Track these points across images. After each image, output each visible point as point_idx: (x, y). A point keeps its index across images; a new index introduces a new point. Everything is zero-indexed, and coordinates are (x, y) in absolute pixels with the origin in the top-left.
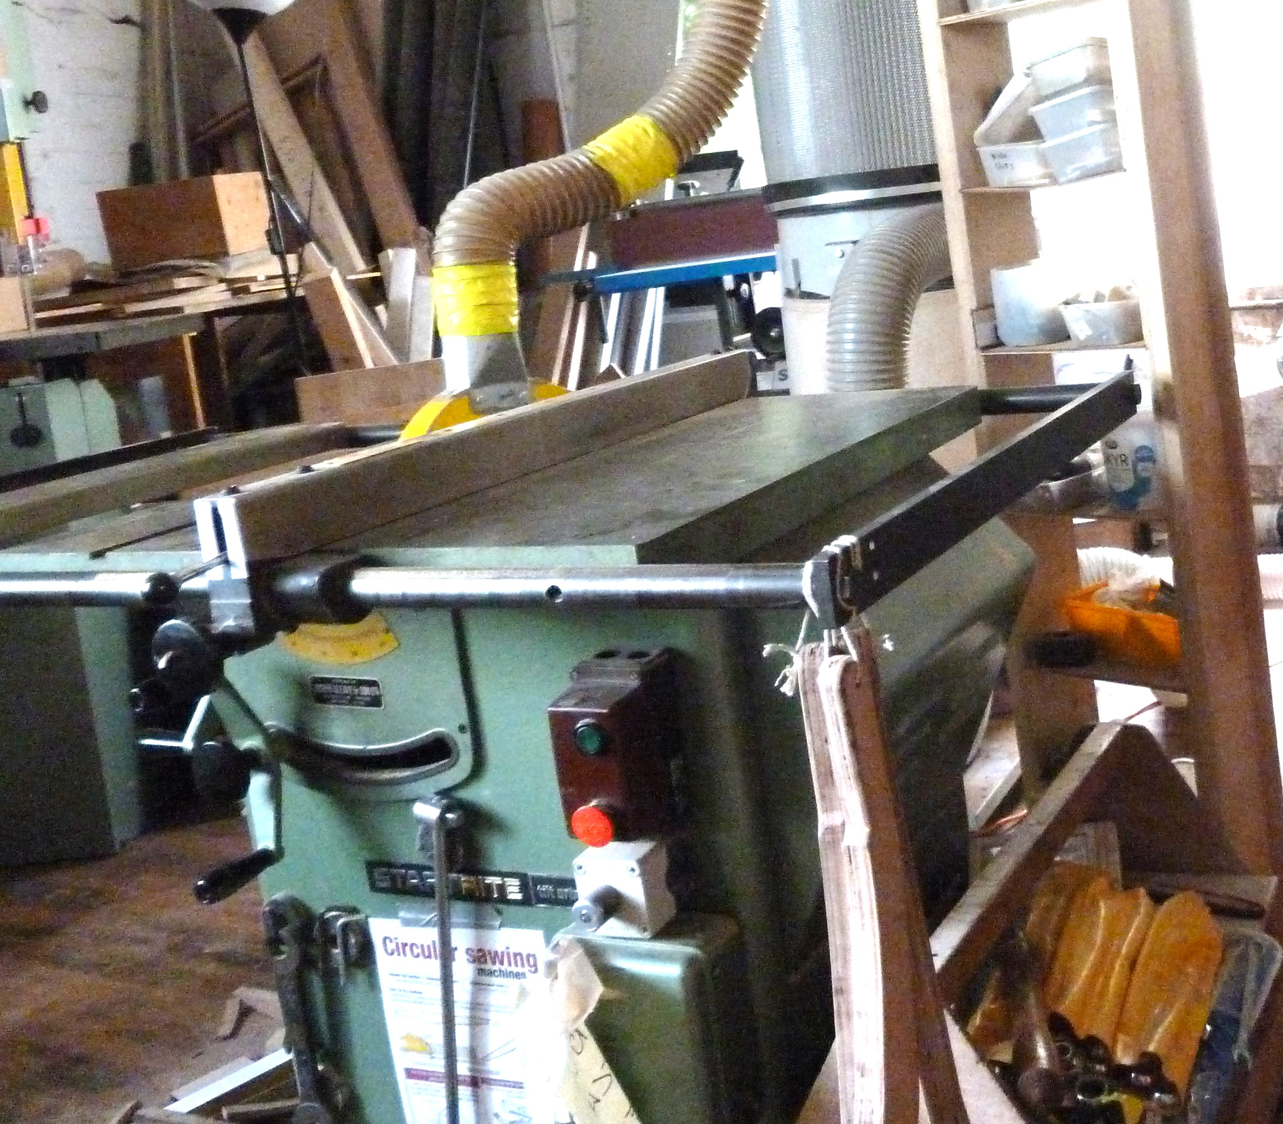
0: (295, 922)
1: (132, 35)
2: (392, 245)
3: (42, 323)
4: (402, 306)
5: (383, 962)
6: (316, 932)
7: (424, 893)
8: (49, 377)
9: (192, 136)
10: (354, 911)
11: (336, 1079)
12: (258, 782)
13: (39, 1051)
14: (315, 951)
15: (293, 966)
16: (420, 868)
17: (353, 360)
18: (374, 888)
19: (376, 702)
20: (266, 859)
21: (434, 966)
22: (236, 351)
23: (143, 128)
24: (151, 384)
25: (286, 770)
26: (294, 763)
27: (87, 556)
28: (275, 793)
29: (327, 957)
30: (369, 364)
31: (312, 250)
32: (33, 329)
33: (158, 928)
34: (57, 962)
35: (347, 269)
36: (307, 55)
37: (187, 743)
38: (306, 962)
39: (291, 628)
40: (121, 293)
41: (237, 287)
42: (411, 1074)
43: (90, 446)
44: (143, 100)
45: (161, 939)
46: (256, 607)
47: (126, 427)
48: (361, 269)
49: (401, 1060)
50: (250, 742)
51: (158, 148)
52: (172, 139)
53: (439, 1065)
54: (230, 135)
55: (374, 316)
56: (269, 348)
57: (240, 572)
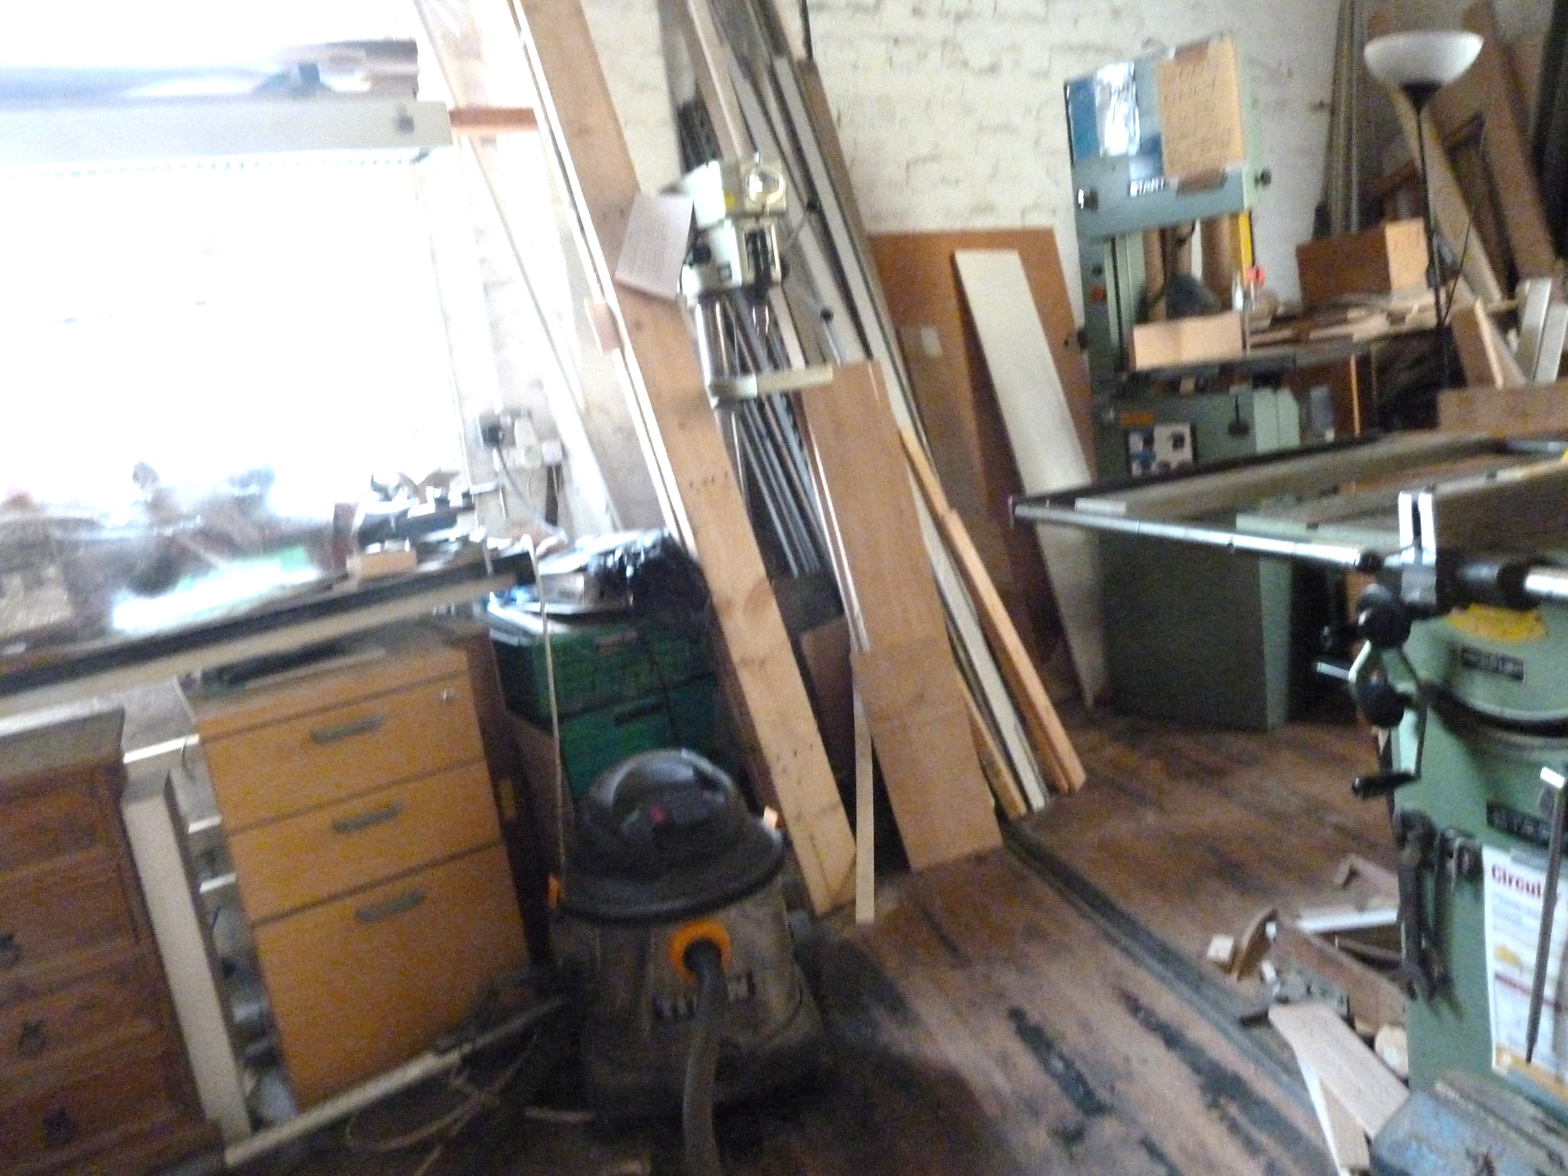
0: (1418, 831)
1: (1324, 117)
2: (1531, 275)
3: (1255, 346)
4: (1533, 332)
5: (1490, 885)
6: (1437, 842)
7: (1537, 843)
8: (1256, 386)
9: (1362, 196)
10: (1469, 836)
11: (1434, 955)
12: (1409, 718)
13: (1213, 851)
14: (1434, 857)
15: (1415, 863)
16: (1537, 823)
17: (1486, 379)
18: (1491, 822)
19: (1518, 677)
20: (1404, 779)
21: (1537, 904)
22: (1385, 367)
23: (1326, 191)
24: (1319, 393)
25: (1431, 715)
26: (1437, 709)
27: (1304, 526)
28: (1420, 730)
29: (1443, 866)
30: (1499, 381)
31: (1461, 287)
32: (1249, 351)
33: (1294, 793)
34: (1226, 794)
35: (1487, 300)
36: (1466, 114)
37: (1352, 674)
38: (1424, 864)
39: (1464, 607)
40: (1306, 324)
41: (1395, 318)
42: (1498, 977)
43: (1279, 440)
44: (1328, 168)
45: (1295, 803)
46: (1440, 586)
47: (1305, 426)
48: (1497, 299)
49: (1493, 965)
50: (1405, 686)
51: (1336, 205)
52: (1348, 198)
53: (1528, 980)
54: (1391, 193)
55: (1507, 343)
56: (1411, 367)
57: (1430, 557)
